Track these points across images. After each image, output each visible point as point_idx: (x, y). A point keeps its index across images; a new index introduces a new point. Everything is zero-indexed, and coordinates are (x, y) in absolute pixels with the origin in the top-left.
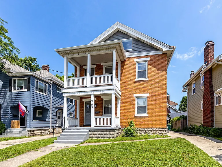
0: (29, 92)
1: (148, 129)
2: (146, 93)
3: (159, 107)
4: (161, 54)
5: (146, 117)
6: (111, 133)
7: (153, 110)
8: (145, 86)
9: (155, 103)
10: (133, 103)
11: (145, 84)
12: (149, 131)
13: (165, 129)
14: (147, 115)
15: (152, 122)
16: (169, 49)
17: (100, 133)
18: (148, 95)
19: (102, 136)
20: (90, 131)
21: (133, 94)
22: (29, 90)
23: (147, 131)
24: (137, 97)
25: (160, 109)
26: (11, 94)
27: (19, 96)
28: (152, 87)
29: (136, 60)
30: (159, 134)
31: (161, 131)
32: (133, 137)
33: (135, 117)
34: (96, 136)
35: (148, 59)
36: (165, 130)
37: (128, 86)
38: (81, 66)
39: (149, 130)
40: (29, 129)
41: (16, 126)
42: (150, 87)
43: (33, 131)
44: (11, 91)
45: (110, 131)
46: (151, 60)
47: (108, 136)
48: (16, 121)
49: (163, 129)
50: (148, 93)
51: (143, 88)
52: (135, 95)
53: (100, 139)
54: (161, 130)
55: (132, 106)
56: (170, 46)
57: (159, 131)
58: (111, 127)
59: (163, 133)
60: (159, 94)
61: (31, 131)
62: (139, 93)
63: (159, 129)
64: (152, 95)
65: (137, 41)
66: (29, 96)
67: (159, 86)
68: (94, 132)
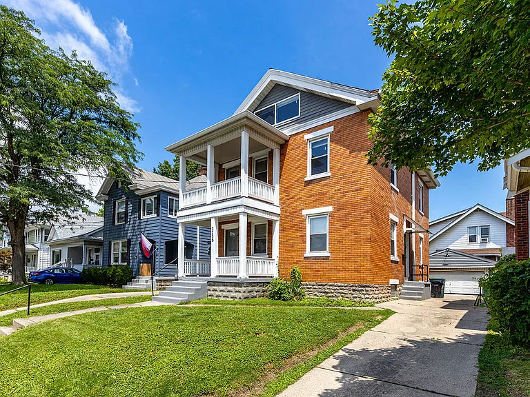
0: (158, 218)
1: (331, 285)
2: (327, 205)
3: (353, 236)
4: (356, 114)
5: (327, 258)
6: (237, 289)
7: (339, 242)
8: (324, 189)
9: (345, 227)
10: (301, 228)
11: (324, 185)
12: (333, 291)
13: (366, 287)
14: (329, 255)
15: (339, 271)
16: (368, 100)
17: (222, 288)
18: (329, 209)
19: (225, 294)
20: (209, 283)
21: (302, 210)
22: (158, 215)
23: (327, 291)
24: (309, 216)
25: (356, 240)
26: (140, 223)
27: (148, 226)
28: (339, 190)
29: (307, 136)
30: (354, 297)
31: (358, 291)
32: (283, 300)
33: (306, 258)
34: (217, 293)
35: (331, 129)
36: (366, 291)
37: (292, 194)
38: (220, 165)
39: (331, 287)
40: (157, 278)
41: (145, 273)
42: (335, 191)
43: (165, 281)
44: (140, 218)
45: (235, 286)
46: (336, 132)
47: (233, 294)
48: (145, 264)
49: (362, 287)
50: (329, 204)
51: (321, 194)
52: (305, 212)
53: (221, 299)
54: (357, 289)
55: (299, 234)
56: (371, 92)
57: (354, 290)
58: (238, 278)
59: (362, 296)
60: (353, 205)
61: (161, 281)
62: (313, 207)
63: (354, 288)
64: (339, 208)
65: (309, 95)
66: (158, 224)
67: (353, 188)
68: (214, 285)
